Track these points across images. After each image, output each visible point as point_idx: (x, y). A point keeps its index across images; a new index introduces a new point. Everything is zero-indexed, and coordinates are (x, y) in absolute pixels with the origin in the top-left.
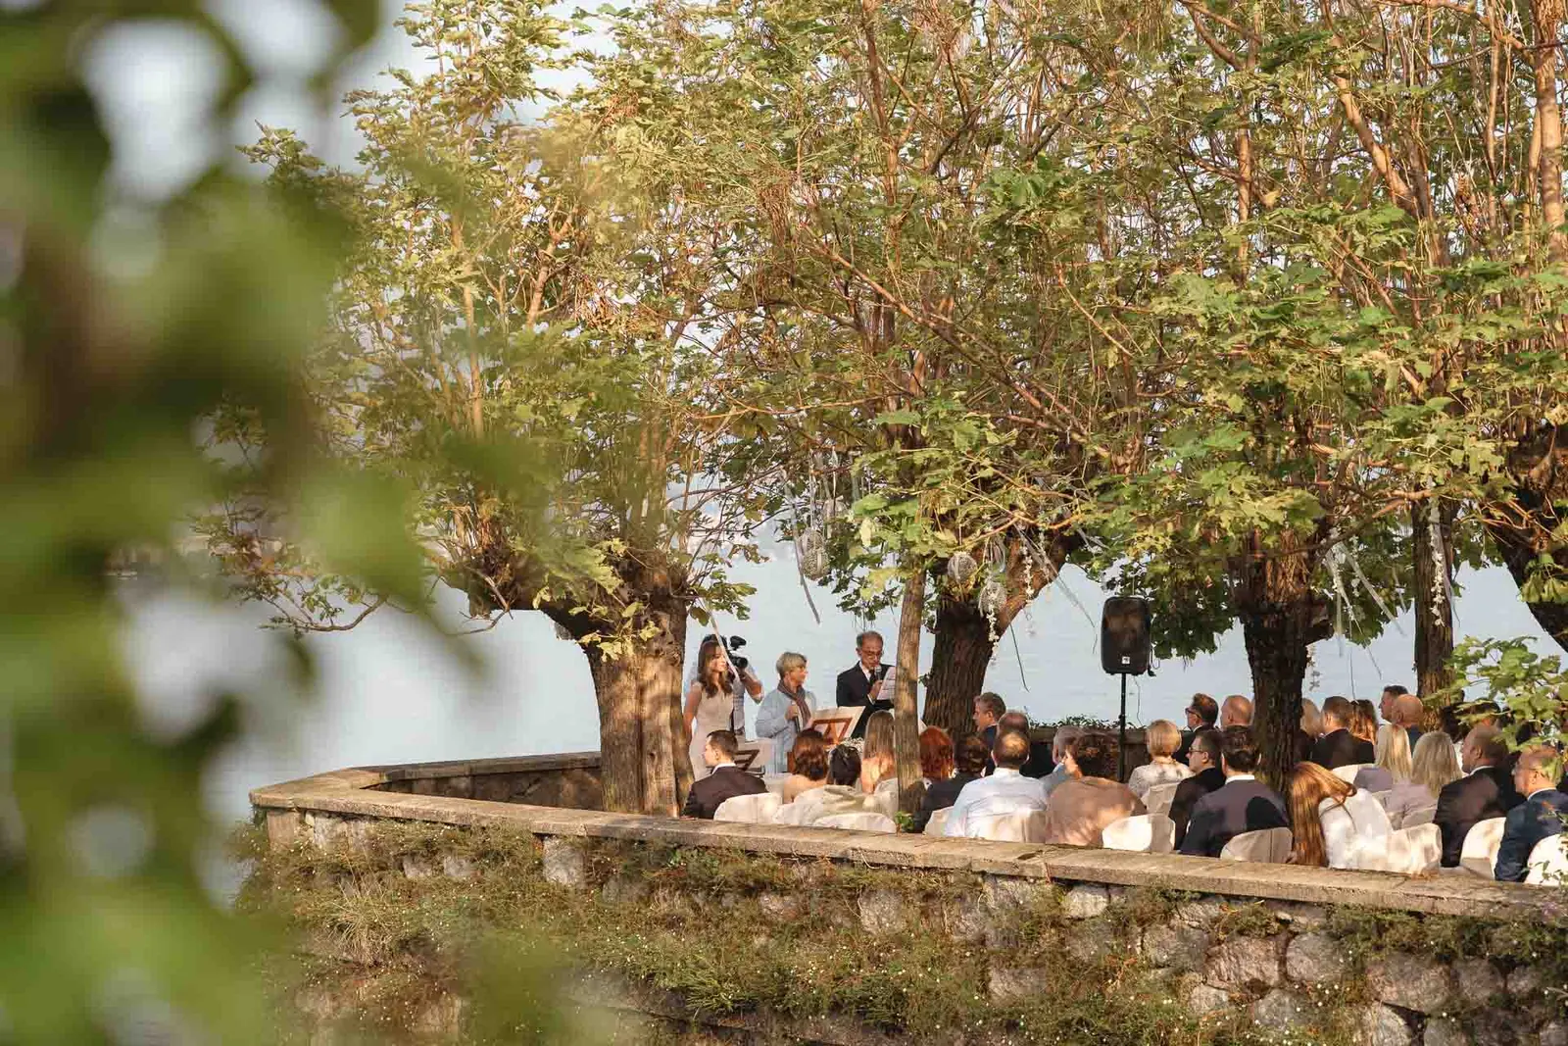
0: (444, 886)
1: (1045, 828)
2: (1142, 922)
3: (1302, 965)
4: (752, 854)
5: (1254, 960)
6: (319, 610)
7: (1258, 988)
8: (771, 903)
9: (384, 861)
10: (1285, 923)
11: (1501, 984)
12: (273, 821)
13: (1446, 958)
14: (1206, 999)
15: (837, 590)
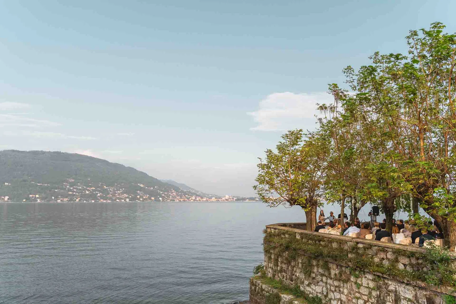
0: (285, 238)
1: (359, 235)
2: (368, 249)
3: (389, 256)
4: (319, 236)
5: (382, 255)
6: (273, 205)
7: (383, 259)
8: (321, 243)
9: (279, 235)
10: (386, 250)
11: (417, 261)
12: (268, 229)
13: (409, 257)
14: (376, 260)
15: (340, 204)
